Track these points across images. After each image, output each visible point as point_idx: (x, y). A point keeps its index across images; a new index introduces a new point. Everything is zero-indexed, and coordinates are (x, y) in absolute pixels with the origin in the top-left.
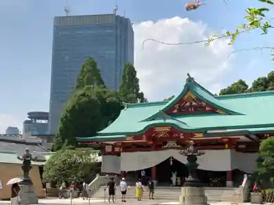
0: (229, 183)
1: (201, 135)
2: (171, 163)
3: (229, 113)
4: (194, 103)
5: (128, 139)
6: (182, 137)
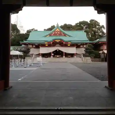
0: (75, 57)
2: (58, 51)
3: (70, 36)
4: (59, 33)
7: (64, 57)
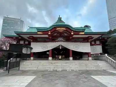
1: (83, 33)
2: (61, 48)
5: (38, 33)
6: (72, 34)
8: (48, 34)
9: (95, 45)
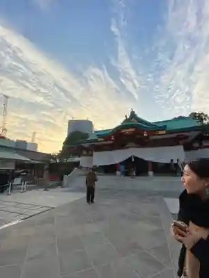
1: (164, 132)
2: (133, 160)
5: (99, 140)
6: (145, 135)
7: (151, 173)
8: (111, 140)
9: (201, 148)
